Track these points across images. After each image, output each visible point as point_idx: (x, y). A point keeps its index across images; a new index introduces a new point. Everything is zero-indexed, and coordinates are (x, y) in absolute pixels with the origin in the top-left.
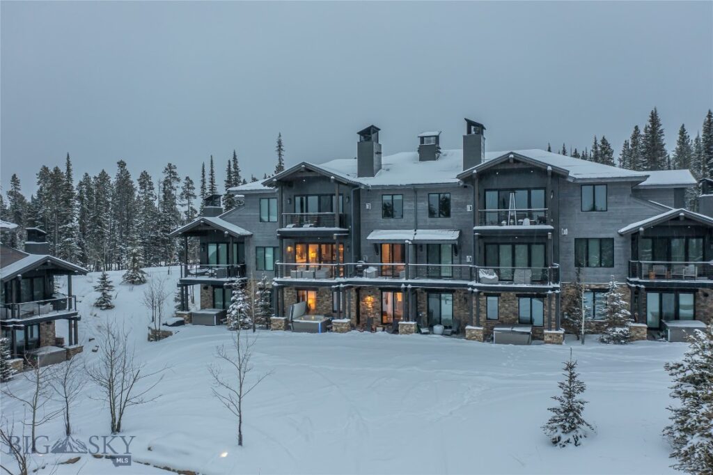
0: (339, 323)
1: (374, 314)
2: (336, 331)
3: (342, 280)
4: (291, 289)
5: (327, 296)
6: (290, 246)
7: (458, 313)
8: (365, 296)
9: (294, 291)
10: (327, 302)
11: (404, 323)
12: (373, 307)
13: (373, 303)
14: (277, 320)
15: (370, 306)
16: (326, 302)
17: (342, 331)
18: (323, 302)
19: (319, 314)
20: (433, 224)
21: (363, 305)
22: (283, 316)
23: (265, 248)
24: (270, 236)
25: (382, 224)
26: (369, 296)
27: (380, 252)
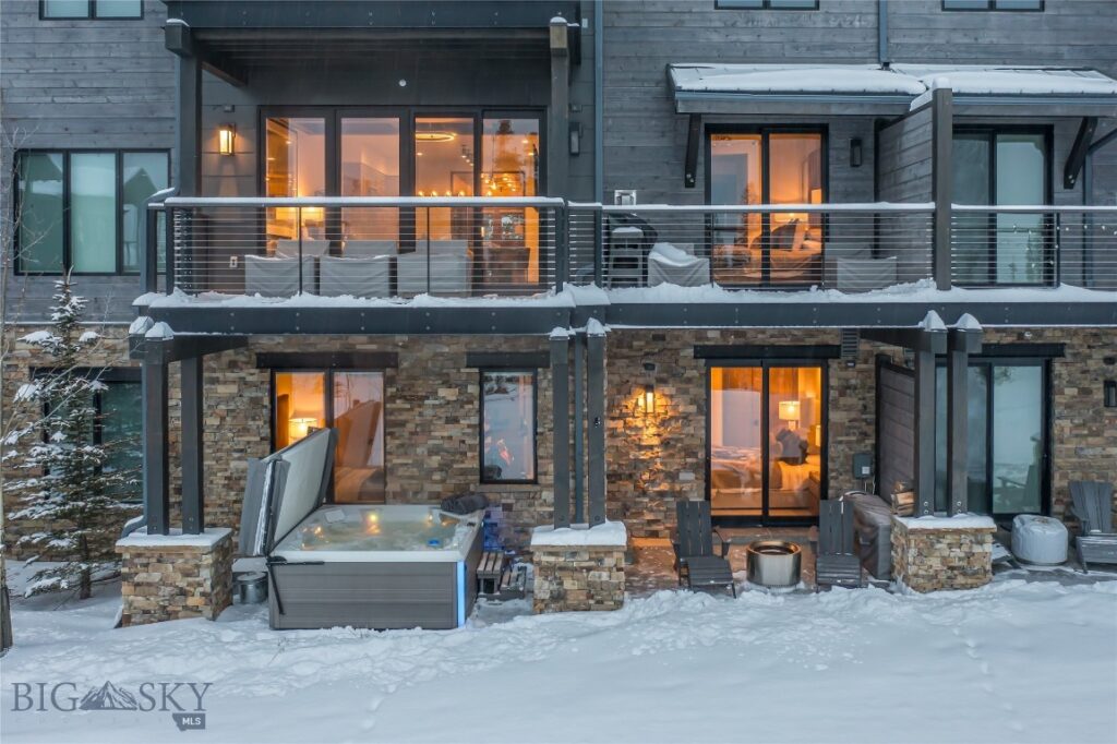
0: (574, 552)
1: (672, 477)
2: (559, 601)
3: (595, 295)
4: (233, 365)
5: (447, 393)
6: (232, 127)
7: (1077, 452)
8: (624, 389)
9: (254, 375)
10: (453, 431)
11: (928, 522)
12: (666, 444)
13: (664, 423)
14: (162, 556)
15: (649, 435)
16: (442, 431)
17: (598, 599)
18: (425, 428)
19: (403, 497)
20: (959, 39)
21: (614, 434)
22: (199, 527)
23: (67, 154)
24: (99, 91)
25: (715, 38)
26: (649, 388)
27: (700, 170)
